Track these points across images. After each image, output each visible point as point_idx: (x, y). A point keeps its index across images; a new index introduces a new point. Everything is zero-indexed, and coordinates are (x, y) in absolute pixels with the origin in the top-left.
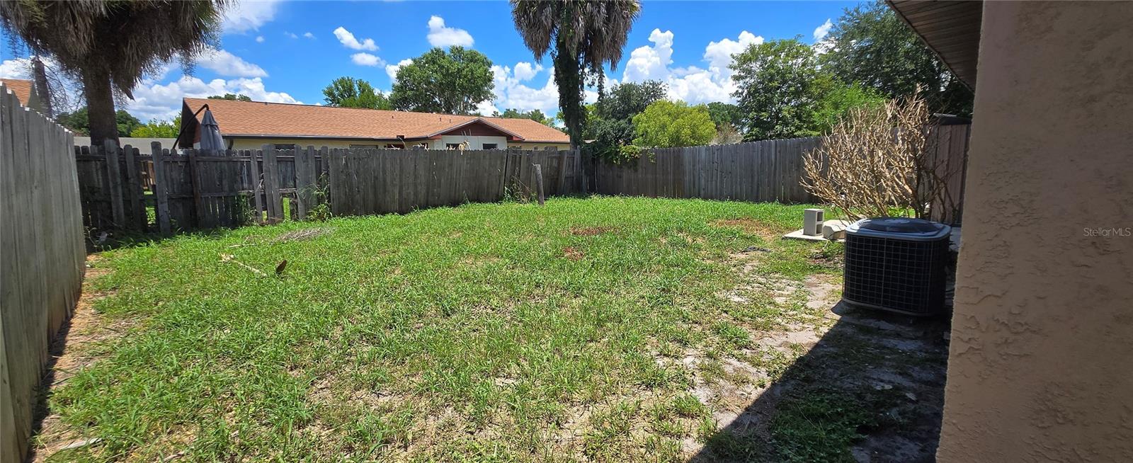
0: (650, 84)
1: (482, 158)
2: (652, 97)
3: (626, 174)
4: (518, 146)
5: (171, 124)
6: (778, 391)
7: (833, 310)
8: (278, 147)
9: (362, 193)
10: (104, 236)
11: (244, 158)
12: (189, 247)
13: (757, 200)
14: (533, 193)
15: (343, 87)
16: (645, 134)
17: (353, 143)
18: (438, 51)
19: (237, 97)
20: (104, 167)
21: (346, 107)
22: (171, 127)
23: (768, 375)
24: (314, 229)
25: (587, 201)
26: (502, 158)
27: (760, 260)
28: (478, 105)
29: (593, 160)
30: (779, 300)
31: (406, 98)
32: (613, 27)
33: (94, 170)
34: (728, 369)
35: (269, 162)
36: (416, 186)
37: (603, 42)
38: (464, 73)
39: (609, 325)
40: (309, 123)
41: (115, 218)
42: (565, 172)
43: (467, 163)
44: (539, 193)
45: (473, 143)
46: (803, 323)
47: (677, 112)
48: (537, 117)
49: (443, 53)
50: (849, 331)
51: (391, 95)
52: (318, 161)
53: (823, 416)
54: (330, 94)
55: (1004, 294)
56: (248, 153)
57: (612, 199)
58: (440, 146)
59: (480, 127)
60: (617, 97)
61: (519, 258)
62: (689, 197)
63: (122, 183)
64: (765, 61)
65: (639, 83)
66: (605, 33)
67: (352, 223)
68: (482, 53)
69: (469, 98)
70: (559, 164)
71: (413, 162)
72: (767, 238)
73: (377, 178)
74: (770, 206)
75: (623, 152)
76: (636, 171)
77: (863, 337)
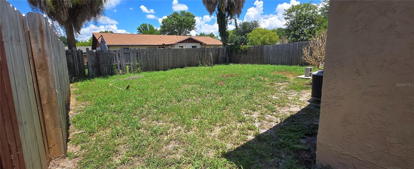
0: (254, 22)
1: (191, 51)
2: (254, 27)
3: (243, 56)
4: (204, 46)
5: (88, 41)
6: (282, 124)
7: (308, 101)
8: (124, 49)
9: (151, 64)
10: (74, 78)
11: (114, 53)
12: (98, 81)
13: (291, 65)
14: (209, 63)
15: (144, 27)
16: (252, 41)
17: (148, 47)
18: (176, 13)
19: (109, 32)
20: (73, 57)
21: (145, 34)
22: (88, 43)
23: (280, 120)
24: (136, 76)
25: (229, 66)
26: (198, 51)
27: (287, 85)
28: (190, 32)
29: (231, 51)
30: (289, 98)
31: (165, 30)
32: (238, 2)
33: (70, 57)
34: (267, 118)
35: (122, 54)
36: (169, 61)
37: (235, 8)
38: (185, 20)
39: (230, 105)
40: (133, 40)
41: (76, 73)
42: (221, 56)
43: (186, 53)
44: (211, 63)
45: (188, 46)
46: (296, 105)
47: (264, 32)
48: (212, 36)
49: (178, 13)
50: (312, 107)
51: (160, 29)
52: (137, 53)
53: (294, 131)
54: (139, 29)
55: (334, 88)
56: (115, 51)
57: (237, 65)
58: (177, 47)
59: (191, 40)
60: (241, 27)
61: (203, 84)
62: (266, 64)
63: (78, 62)
64: (297, 12)
65: (250, 22)
66: (235, 4)
67: (149, 74)
68: (191, 13)
69: (187, 29)
70: (219, 53)
71: (168, 53)
72: (291, 78)
73: (156, 59)
74: (295, 67)
75: (242, 48)
76: (246, 55)
77: (316, 110)
